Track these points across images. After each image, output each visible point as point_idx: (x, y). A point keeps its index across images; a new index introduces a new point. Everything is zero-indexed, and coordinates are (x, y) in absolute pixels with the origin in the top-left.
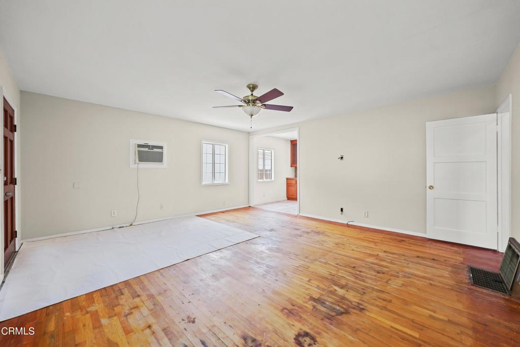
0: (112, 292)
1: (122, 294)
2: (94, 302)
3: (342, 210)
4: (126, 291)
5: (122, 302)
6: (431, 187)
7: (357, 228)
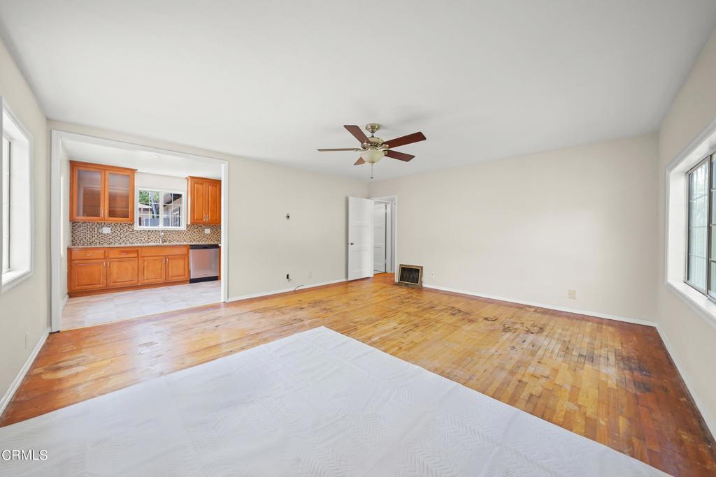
0: (539, 405)
1: (531, 395)
2: (566, 411)
3: (288, 276)
4: (525, 394)
5: (540, 389)
6: (352, 244)
7: (307, 291)
